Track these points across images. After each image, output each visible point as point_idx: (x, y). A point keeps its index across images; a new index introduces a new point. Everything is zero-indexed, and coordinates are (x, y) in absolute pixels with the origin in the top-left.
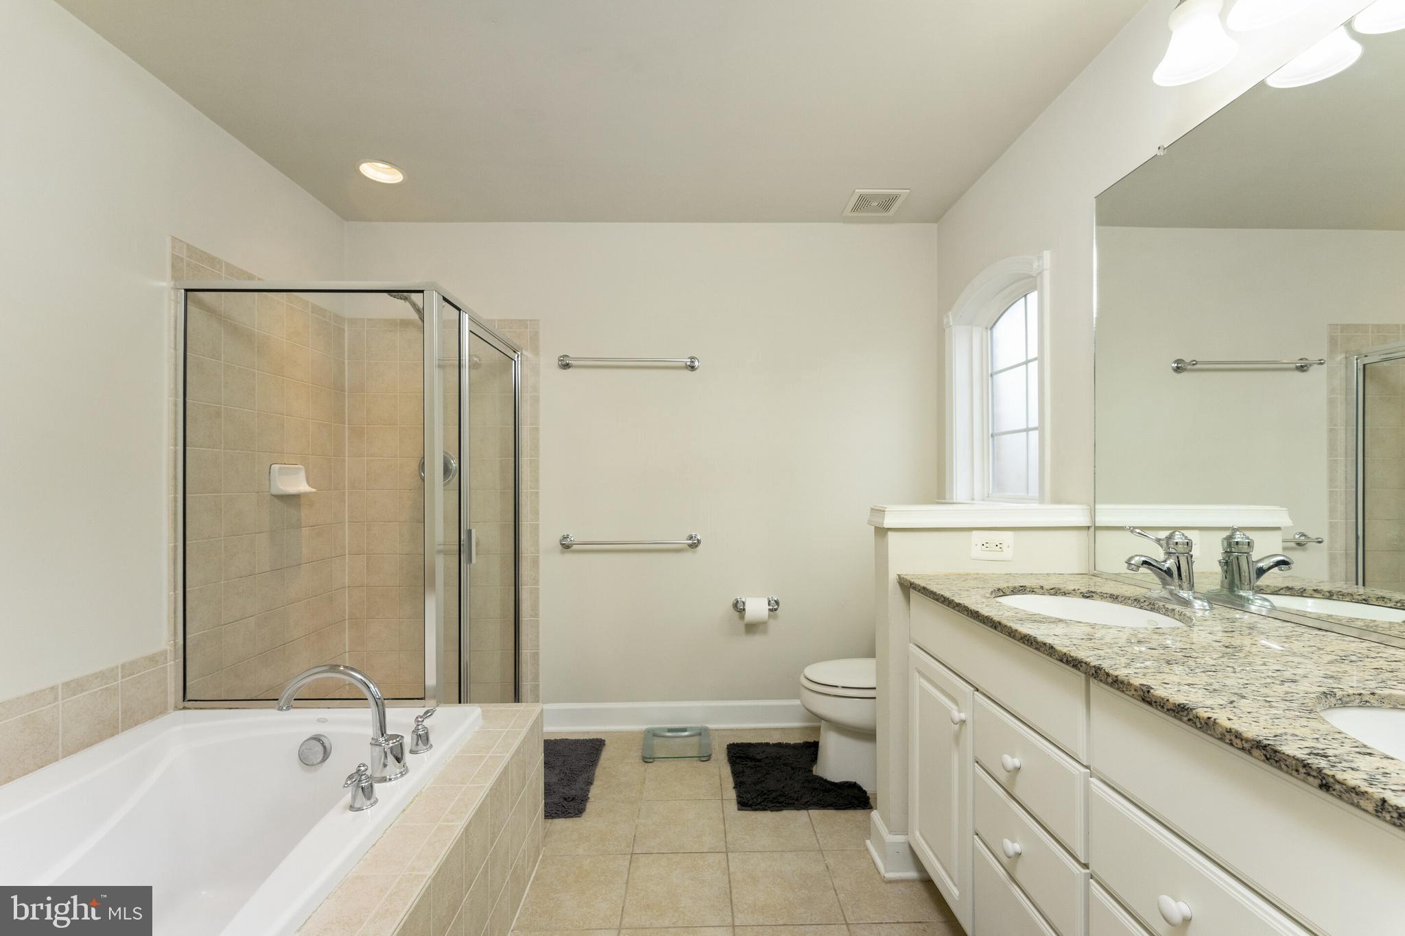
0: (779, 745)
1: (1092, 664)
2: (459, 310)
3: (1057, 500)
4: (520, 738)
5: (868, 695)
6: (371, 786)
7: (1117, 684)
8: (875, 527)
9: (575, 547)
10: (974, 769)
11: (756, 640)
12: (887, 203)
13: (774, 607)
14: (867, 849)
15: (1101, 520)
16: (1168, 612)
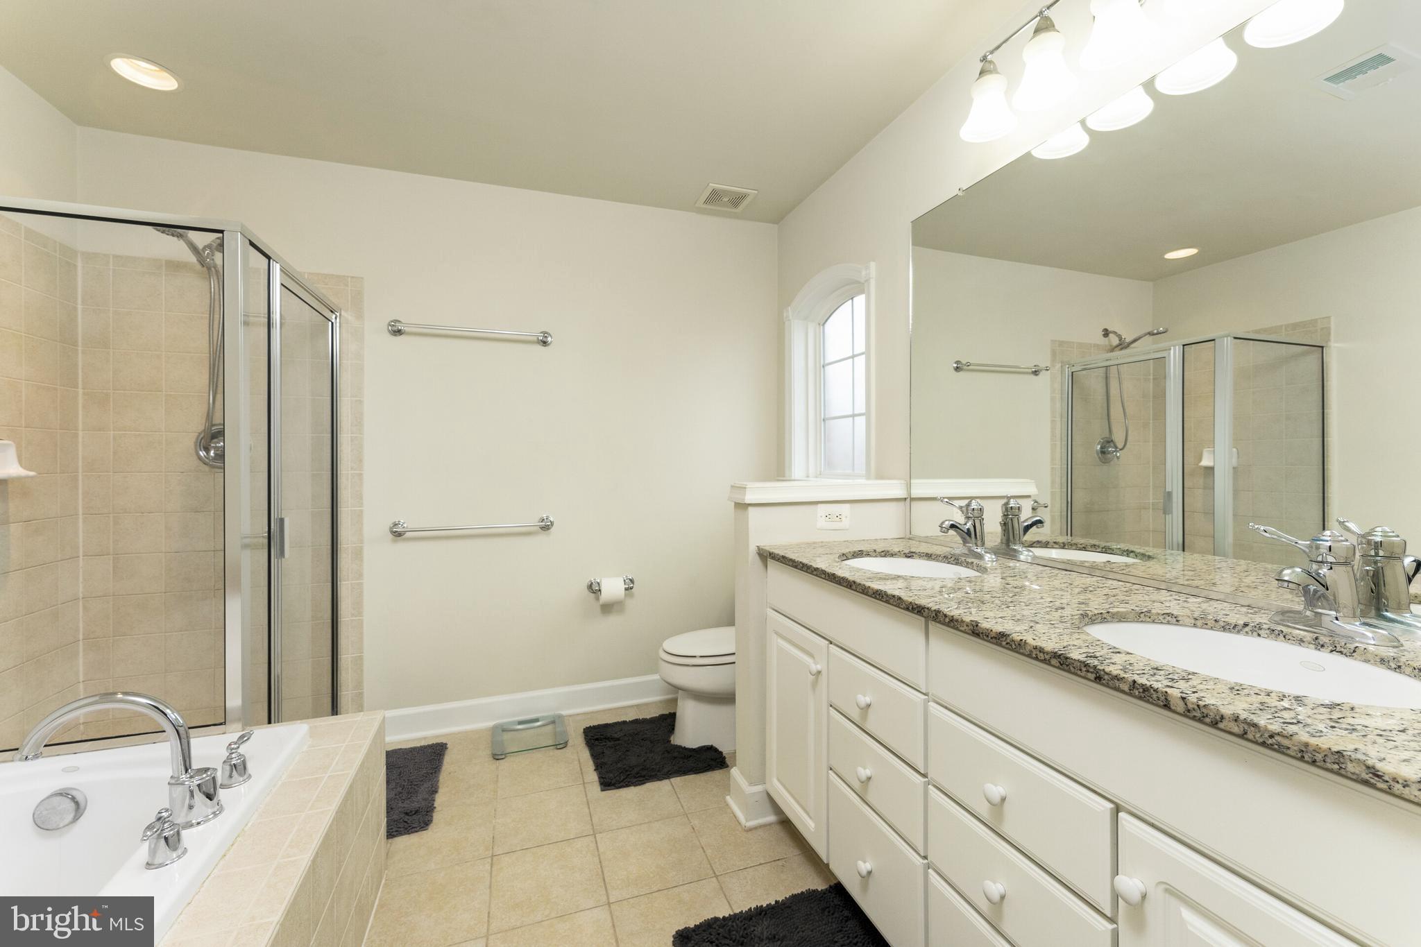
0: (636, 721)
1: (933, 609)
2: (269, 258)
3: (880, 476)
4: (364, 750)
5: (725, 661)
6: (178, 833)
7: (952, 623)
8: (735, 503)
9: (408, 535)
10: (828, 713)
11: (613, 620)
12: (737, 200)
13: (630, 586)
14: (727, 805)
15: (916, 493)
16: (968, 565)
